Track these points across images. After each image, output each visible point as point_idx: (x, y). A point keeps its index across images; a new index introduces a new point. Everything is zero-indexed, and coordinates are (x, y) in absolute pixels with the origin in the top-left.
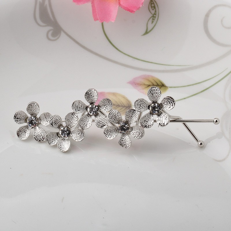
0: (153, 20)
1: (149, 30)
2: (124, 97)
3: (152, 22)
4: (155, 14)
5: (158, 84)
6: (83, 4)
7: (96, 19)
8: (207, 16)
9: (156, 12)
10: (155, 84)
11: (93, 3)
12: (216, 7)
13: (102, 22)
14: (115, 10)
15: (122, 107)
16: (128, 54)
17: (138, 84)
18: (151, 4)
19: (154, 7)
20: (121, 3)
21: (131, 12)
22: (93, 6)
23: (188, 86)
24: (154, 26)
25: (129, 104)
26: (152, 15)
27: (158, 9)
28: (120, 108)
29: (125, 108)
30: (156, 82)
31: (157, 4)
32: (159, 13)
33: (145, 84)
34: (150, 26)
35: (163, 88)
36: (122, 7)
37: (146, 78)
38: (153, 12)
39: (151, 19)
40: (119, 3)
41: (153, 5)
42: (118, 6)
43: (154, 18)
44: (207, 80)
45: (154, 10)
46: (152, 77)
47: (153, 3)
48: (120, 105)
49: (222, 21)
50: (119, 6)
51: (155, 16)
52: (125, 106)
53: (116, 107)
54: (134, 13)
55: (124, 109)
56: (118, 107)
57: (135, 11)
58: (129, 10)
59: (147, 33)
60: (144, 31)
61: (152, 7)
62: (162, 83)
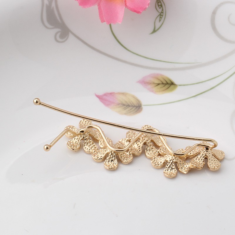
0: (161, 19)
1: (157, 28)
2: (134, 97)
3: (160, 20)
4: (162, 12)
5: (167, 82)
6: (89, 7)
7: (103, 21)
8: (214, 13)
9: (163, 10)
10: (165, 82)
11: (99, 5)
12: (222, 4)
13: (109, 23)
14: (121, 11)
15: (132, 107)
16: (137, 53)
17: (147, 83)
18: (158, 3)
19: (161, 6)
20: (128, 4)
21: (138, 13)
22: (99, 8)
23: (198, 83)
24: (161, 24)
25: (139, 104)
26: (159, 14)
27: (165, 8)
28: (130, 108)
29: (135, 107)
30: (165, 80)
31: (163, 2)
32: (166, 11)
33: (154, 83)
34: (158, 25)
35: (172, 86)
36: (128, 9)
37: (156, 77)
38: (160, 10)
39: (159, 17)
40: (126, 5)
41: (160, 4)
42: (124, 7)
43: (161, 17)
44: (216, 77)
45: (161, 8)
46: (161, 75)
47: (160, 2)
48: (130, 105)
49: (229, 18)
50: (126, 8)
51: (162, 14)
52: (135, 106)
53: (127, 107)
54: (140, 14)
55: (134, 109)
56: (128, 107)
57: (142, 11)
58: (135, 11)
59: (154, 31)
60: (152, 30)
61: (159, 6)
62: (171, 82)
